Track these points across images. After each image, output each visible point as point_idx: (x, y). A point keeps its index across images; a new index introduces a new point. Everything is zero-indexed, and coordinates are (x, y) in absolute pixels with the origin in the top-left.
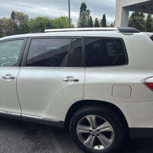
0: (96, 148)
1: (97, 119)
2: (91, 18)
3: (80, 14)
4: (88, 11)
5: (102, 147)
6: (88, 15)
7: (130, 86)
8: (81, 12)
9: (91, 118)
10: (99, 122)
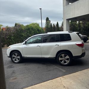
0: (65, 64)
1: (65, 55)
2: (51, 24)
3: (46, 23)
4: (50, 21)
5: (66, 63)
6: (50, 23)
7: (73, 45)
8: (46, 21)
9: (63, 55)
10: (65, 56)
